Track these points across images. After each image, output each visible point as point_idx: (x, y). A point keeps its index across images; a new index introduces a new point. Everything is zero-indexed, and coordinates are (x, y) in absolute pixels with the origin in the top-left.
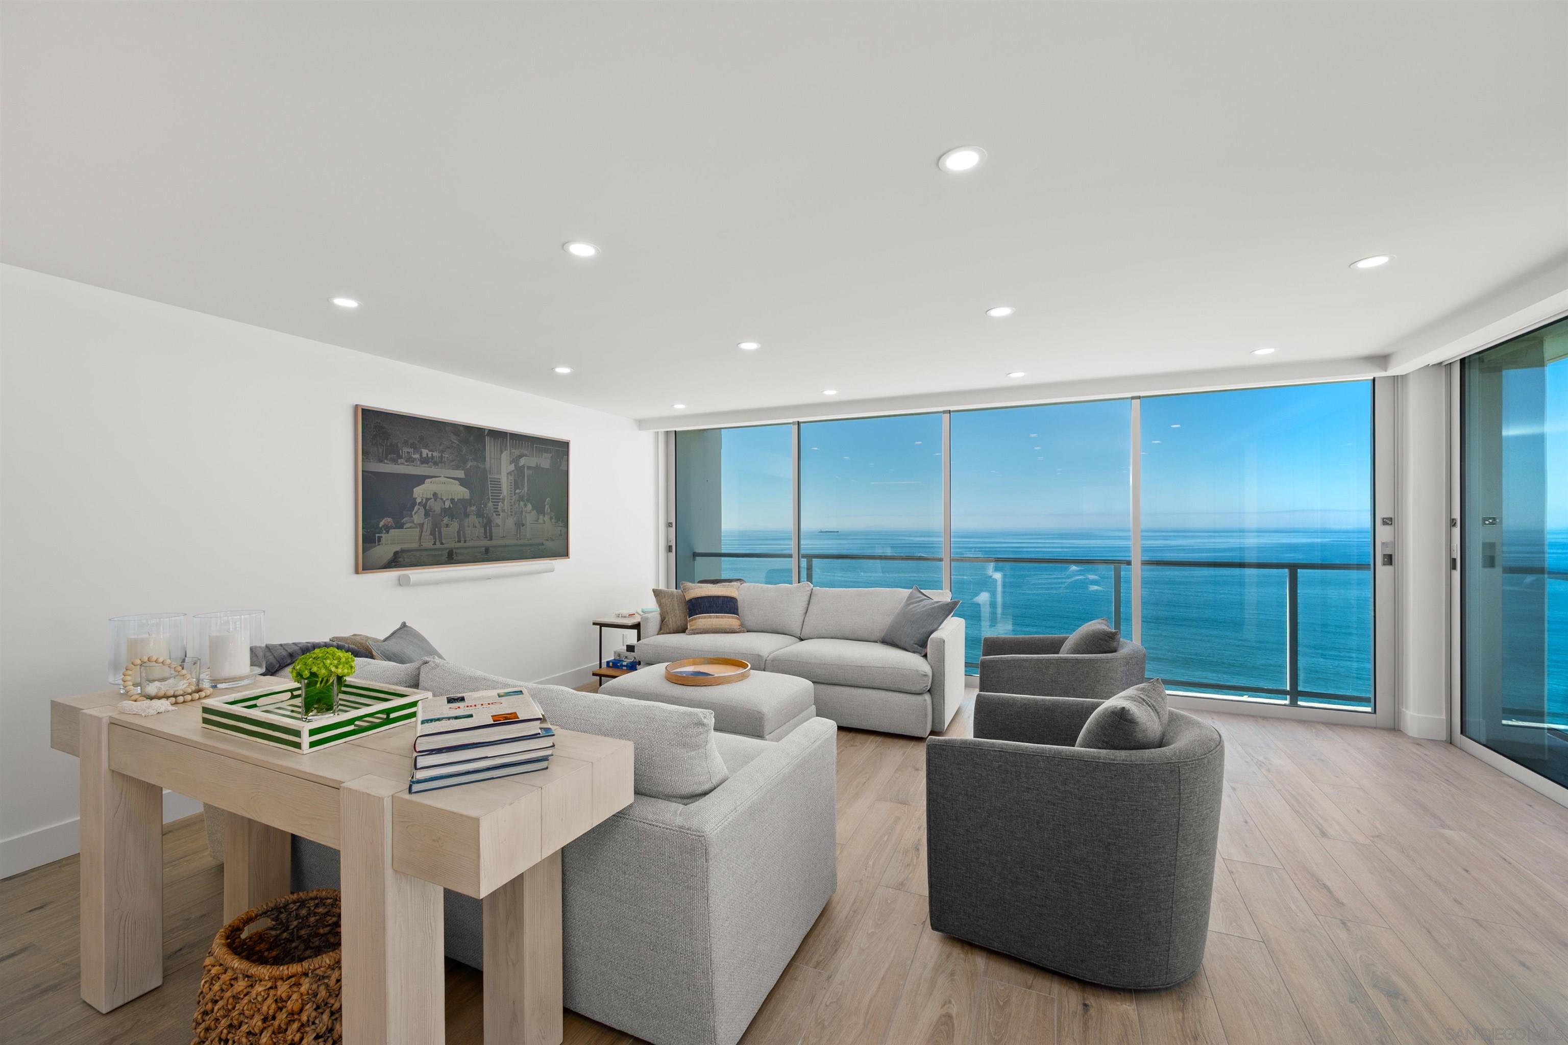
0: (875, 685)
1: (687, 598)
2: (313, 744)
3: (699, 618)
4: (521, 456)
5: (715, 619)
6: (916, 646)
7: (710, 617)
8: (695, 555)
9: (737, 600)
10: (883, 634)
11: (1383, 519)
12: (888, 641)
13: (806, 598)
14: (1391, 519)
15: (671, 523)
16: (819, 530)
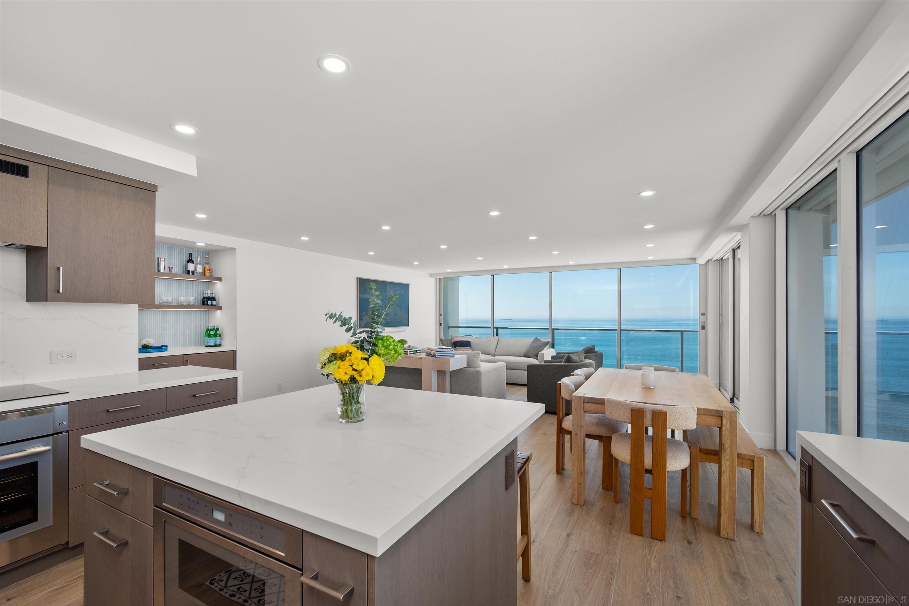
0: (520, 368)
1: (453, 342)
2: (409, 354)
3: (457, 348)
4: (396, 291)
5: (463, 349)
6: (535, 356)
7: (462, 348)
8: (449, 327)
9: (470, 342)
10: (524, 354)
11: (702, 313)
12: (526, 356)
13: (497, 342)
14: (704, 313)
15: (441, 314)
16: (500, 319)
